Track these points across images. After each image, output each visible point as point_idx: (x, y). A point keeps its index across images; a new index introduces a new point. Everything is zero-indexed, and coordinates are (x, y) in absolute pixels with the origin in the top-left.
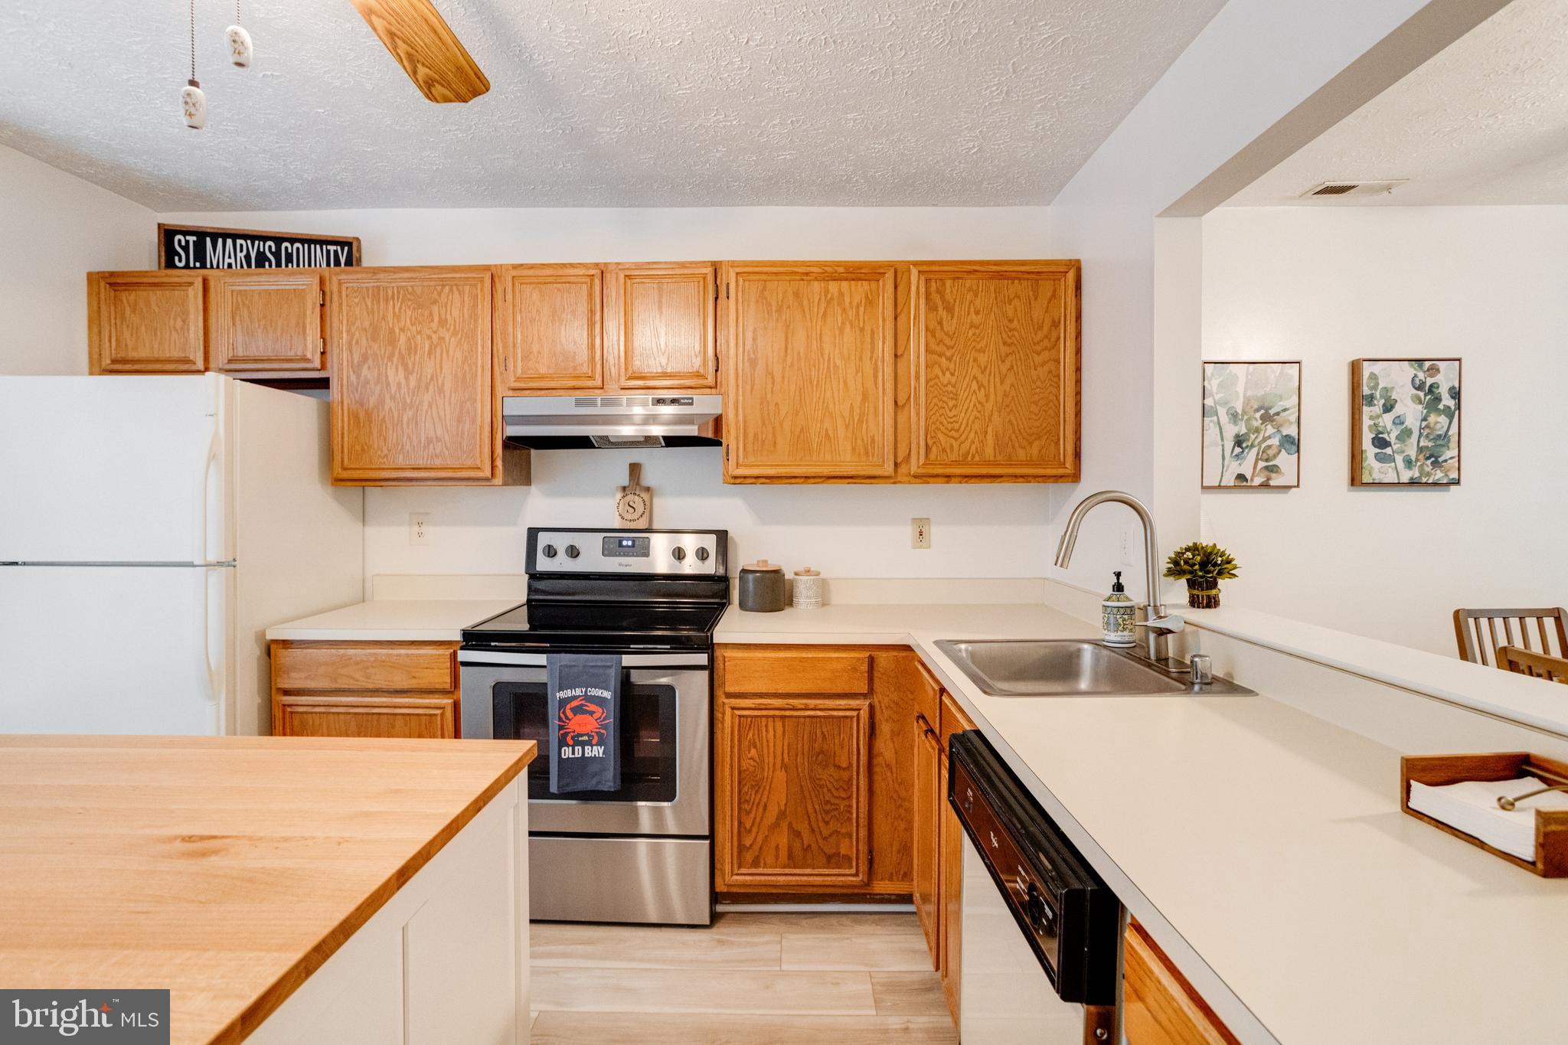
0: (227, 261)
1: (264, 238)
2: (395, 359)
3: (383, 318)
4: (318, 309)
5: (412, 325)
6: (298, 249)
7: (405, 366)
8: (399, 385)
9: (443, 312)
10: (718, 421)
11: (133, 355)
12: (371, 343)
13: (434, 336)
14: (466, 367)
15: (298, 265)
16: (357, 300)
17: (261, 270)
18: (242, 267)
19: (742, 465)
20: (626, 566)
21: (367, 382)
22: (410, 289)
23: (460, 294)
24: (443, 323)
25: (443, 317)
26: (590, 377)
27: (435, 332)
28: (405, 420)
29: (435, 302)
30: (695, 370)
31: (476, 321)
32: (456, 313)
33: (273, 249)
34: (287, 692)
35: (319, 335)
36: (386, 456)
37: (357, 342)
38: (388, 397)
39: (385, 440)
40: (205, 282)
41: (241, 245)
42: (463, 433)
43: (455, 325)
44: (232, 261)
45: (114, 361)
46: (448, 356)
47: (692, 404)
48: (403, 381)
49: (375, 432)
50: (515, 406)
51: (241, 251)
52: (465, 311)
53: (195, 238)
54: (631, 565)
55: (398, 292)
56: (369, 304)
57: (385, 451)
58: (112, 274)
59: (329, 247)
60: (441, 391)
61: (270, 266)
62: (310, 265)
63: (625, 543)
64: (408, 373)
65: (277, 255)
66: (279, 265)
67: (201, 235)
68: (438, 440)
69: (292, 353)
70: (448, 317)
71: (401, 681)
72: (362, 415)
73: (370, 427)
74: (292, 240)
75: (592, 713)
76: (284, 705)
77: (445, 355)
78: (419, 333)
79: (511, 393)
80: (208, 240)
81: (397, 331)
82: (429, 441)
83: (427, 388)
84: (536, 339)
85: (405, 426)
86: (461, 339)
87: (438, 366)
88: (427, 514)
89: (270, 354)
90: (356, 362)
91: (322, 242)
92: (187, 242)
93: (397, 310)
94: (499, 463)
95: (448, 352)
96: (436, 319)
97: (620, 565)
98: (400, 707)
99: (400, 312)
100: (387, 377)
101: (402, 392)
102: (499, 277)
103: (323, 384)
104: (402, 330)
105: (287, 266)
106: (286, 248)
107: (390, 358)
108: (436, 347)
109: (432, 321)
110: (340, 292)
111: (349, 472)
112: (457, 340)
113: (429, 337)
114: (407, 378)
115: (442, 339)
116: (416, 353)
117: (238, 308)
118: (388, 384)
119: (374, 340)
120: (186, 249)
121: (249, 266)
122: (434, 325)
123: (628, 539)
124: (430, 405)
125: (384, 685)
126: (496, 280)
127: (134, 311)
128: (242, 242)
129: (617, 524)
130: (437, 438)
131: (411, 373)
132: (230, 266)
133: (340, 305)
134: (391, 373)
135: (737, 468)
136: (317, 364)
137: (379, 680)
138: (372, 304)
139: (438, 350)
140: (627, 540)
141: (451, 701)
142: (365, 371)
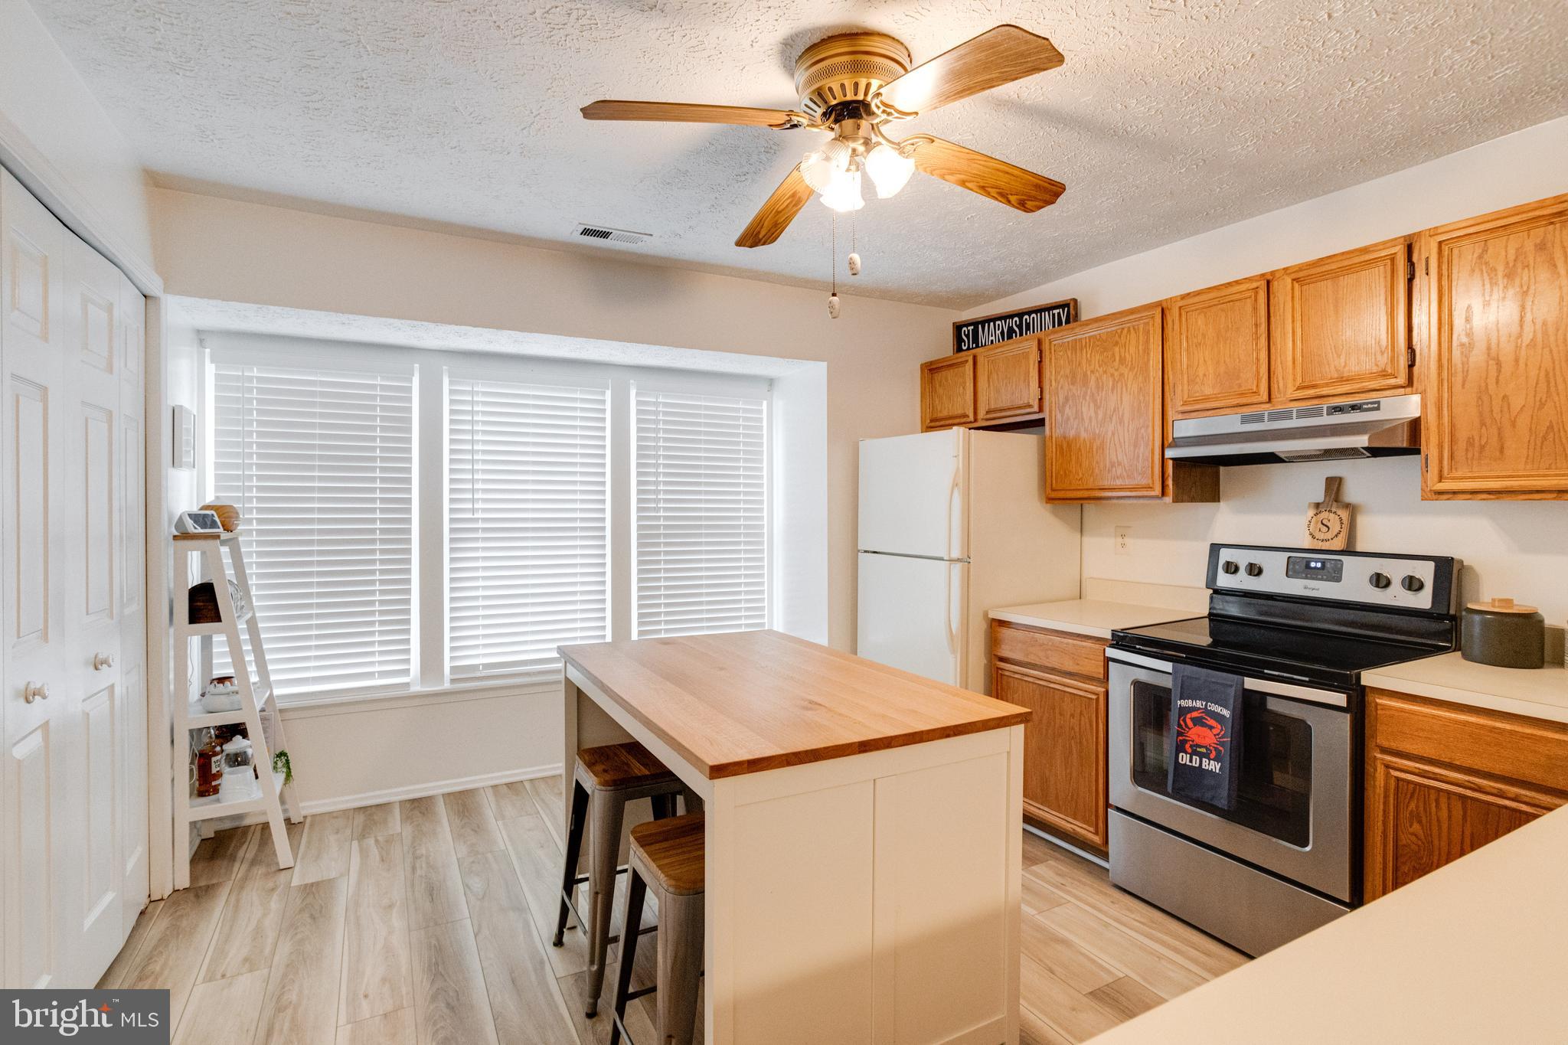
0: (990, 338)
1: (1011, 316)
2: (1088, 398)
3: (1079, 364)
4: (1037, 365)
5: (1099, 367)
6: (1033, 318)
7: (1095, 401)
8: (1090, 418)
9: (1123, 351)
10: (1415, 425)
11: (940, 415)
12: (1071, 387)
13: (1116, 374)
14: (1141, 398)
15: (1034, 332)
16: (1061, 353)
17: (1011, 341)
18: (999, 341)
19: (1447, 478)
20: (1313, 589)
21: (1068, 419)
22: (1098, 337)
23: (1136, 333)
24: (1122, 361)
25: (1123, 355)
26: (1255, 392)
27: (1117, 370)
28: (1095, 447)
29: (1117, 343)
30: (1380, 369)
31: (1148, 354)
32: (1132, 350)
33: (1018, 323)
34: (1002, 659)
35: (1037, 385)
36: (1081, 478)
37: (1062, 388)
38: (1082, 429)
39: (1081, 465)
40: (975, 357)
41: (999, 325)
42: (1138, 456)
43: (1132, 361)
44: (993, 338)
45: (931, 421)
46: (1127, 390)
47: (1378, 409)
48: (1093, 415)
49: (1074, 458)
50: (1185, 428)
51: (999, 330)
52: (1140, 347)
53: (972, 327)
54: (1318, 589)
55: (1090, 341)
56: (1070, 355)
57: (1081, 475)
58: (931, 363)
59: (1054, 311)
60: (1121, 421)
61: (1016, 336)
62: (1041, 330)
63: (1313, 565)
64: (1097, 407)
65: (1020, 327)
66: (1021, 335)
67: (975, 324)
68: (1119, 464)
69: (1022, 402)
70: (1127, 356)
71: (1069, 666)
72: (1065, 446)
73: (1071, 455)
74: (1029, 313)
75: (1211, 728)
76: (997, 668)
77: (1124, 389)
78: (1105, 372)
79: (1180, 416)
80: (980, 326)
81: (1089, 373)
82: (1113, 465)
83: (1111, 419)
84: (1202, 361)
85: (1095, 452)
86: (1136, 374)
87: (1119, 398)
88: (1129, 527)
89: (1009, 404)
90: (1061, 404)
91: (1049, 308)
92: (969, 331)
93: (1089, 356)
94: (1170, 482)
95: (1126, 385)
96: (1117, 358)
97: (1305, 588)
98: (1068, 687)
99: (1091, 357)
100: (1082, 413)
101: (1093, 424)
102: (1170, 310)
103: (1040, 423)
104: (1092, 372)
105: (1026, 334)
106: (1026, 319)
107: (1084, 398)
108: (1117, 382)
109: (1115, 360)
110: (1050, 349)
111: (1056, 493)
112: (1134, 373)
113: (1112, 375)
114: (1096, 413)
115: (1122, 375)
116: (1102, 390)
117: (991, 373)
118: (1083, 419)
119: (1073, 384)
120: (967, 336)
121: (1003, 340)
122: (1116, 364)
123: (1316, 560)
124: (1113, 434)
125: (1057, 666)
126: (1167, 312)
127: (940, 386)
128: (999, 322)
129: (1307, 543)
130: (1118, 461)
131: (1099, 408)
132: (992, 341)
133: (1051, 359)
134: (1084, 409)
135: (1440, 481)
136: (1036, 408)
137: (1054, 661)
138: (1072, 354)
139: (1119, 385)
140: (1316, 562)
141: (1104, 690)
142: (1067, 410)
